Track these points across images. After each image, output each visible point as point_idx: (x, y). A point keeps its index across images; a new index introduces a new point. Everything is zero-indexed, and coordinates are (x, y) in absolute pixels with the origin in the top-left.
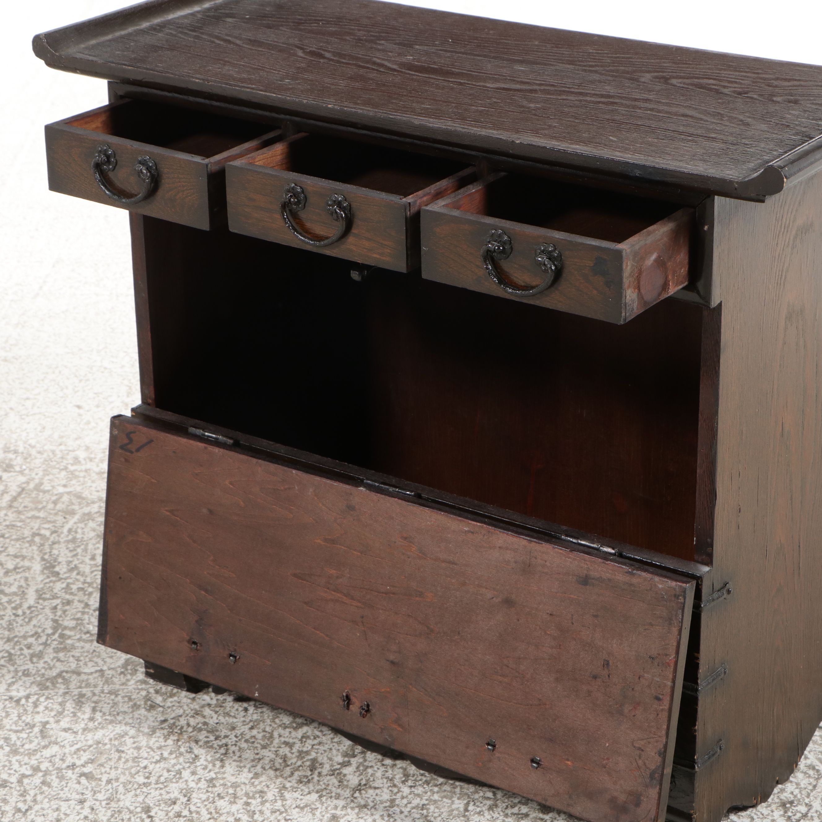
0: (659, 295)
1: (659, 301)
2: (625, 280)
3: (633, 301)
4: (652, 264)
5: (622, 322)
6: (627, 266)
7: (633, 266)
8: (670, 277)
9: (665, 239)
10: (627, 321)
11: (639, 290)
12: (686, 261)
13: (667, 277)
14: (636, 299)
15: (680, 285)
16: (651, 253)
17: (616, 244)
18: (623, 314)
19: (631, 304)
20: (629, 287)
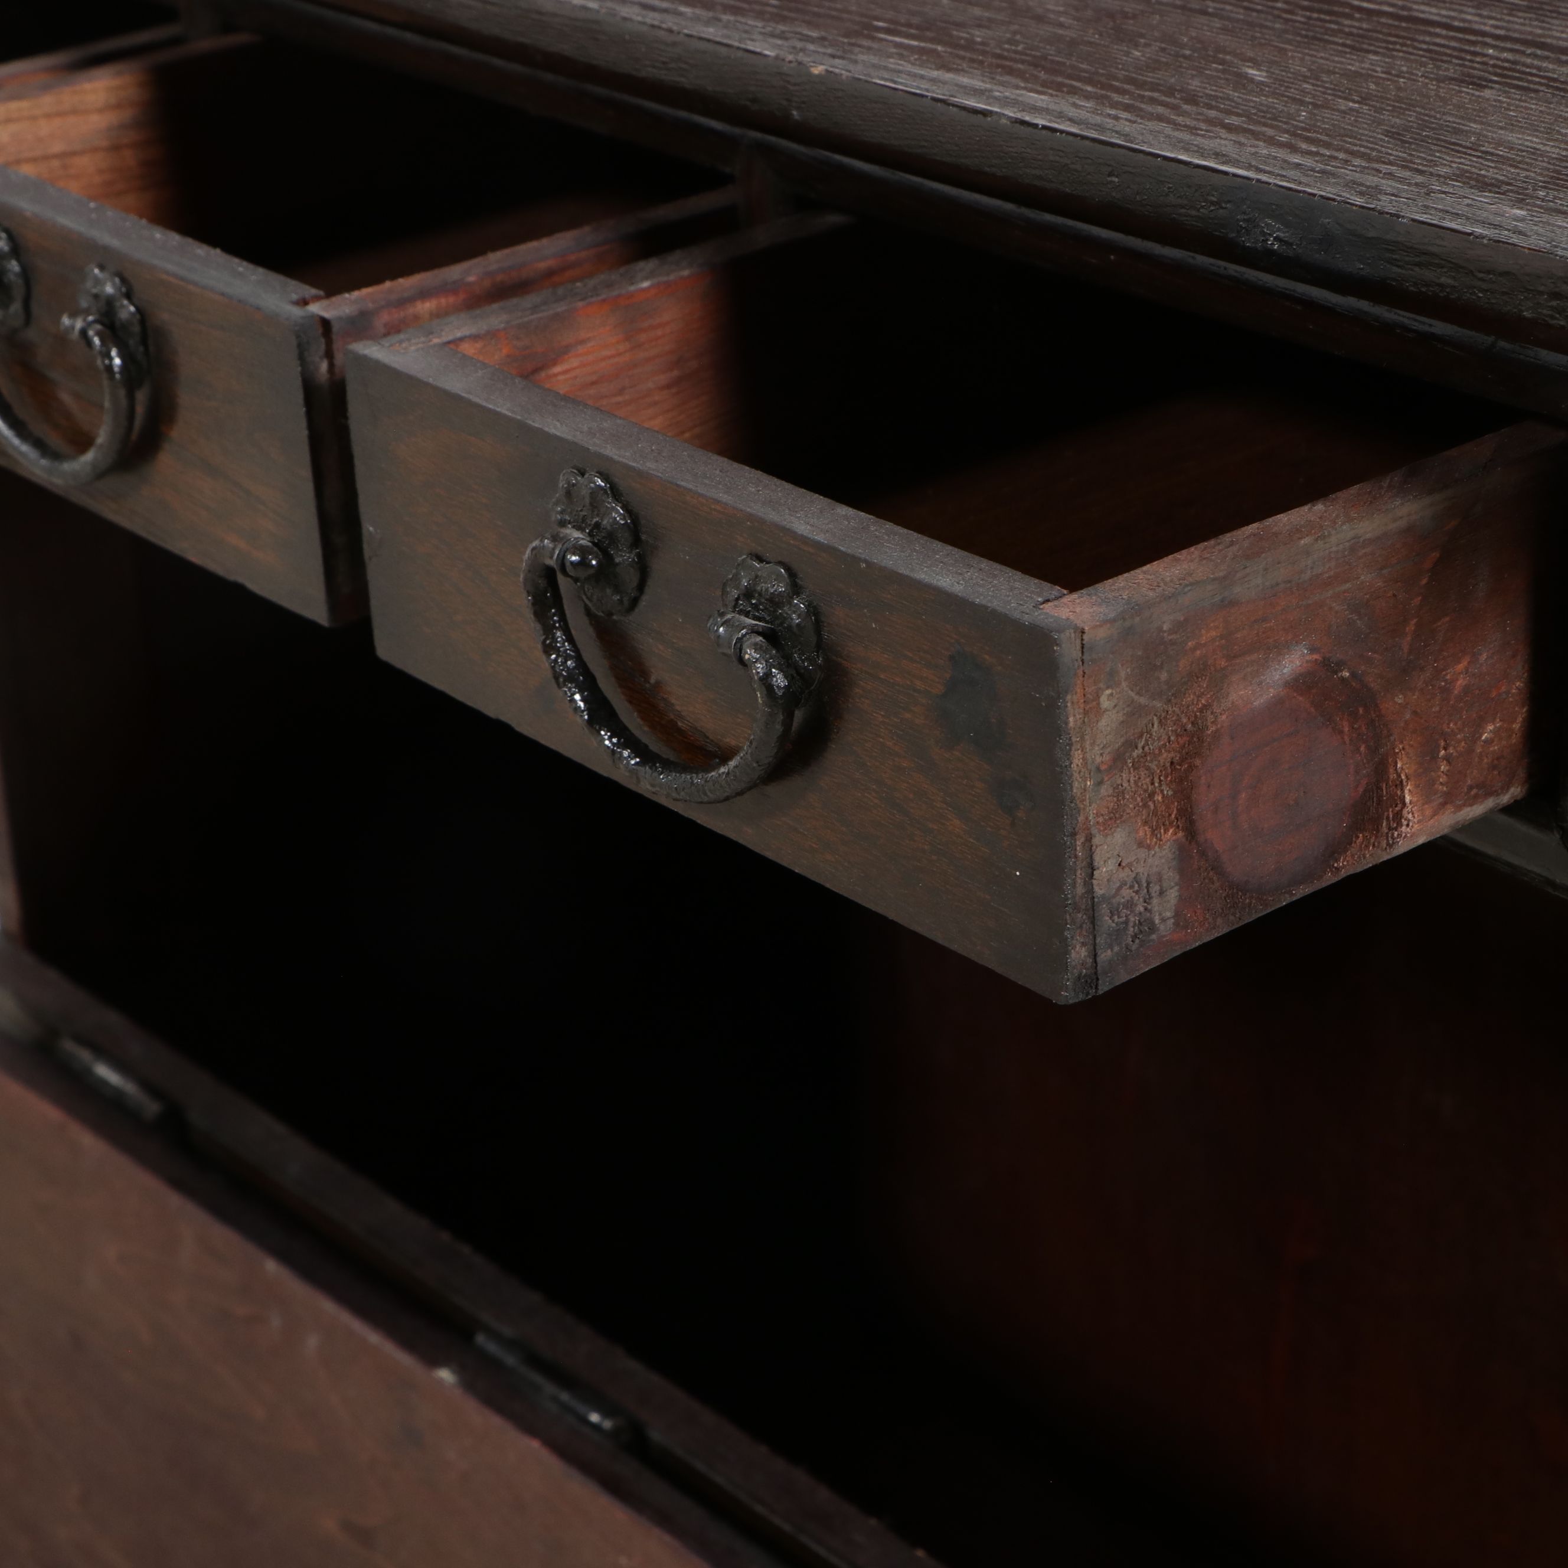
0: (1335, 849)
1: (1330, 879)
2: (1081, 783)
3: (1144, 886)
4: (1278, 702)
5: (1068, 995)
6: (1092, 709)
7: (1134, 712)
8: (1404, 765)
9: (1366, 577)
10: (1104, 987)
11: (1191, 831)
12: (1516, 686)
13: (1381, 768)
14: (1171, 876)
15: (1475, 800)
16: (1273, 648)
17: (1057, 590)
18: (1079, 954)
19: (1130, 905)
20: (1114, 817)
